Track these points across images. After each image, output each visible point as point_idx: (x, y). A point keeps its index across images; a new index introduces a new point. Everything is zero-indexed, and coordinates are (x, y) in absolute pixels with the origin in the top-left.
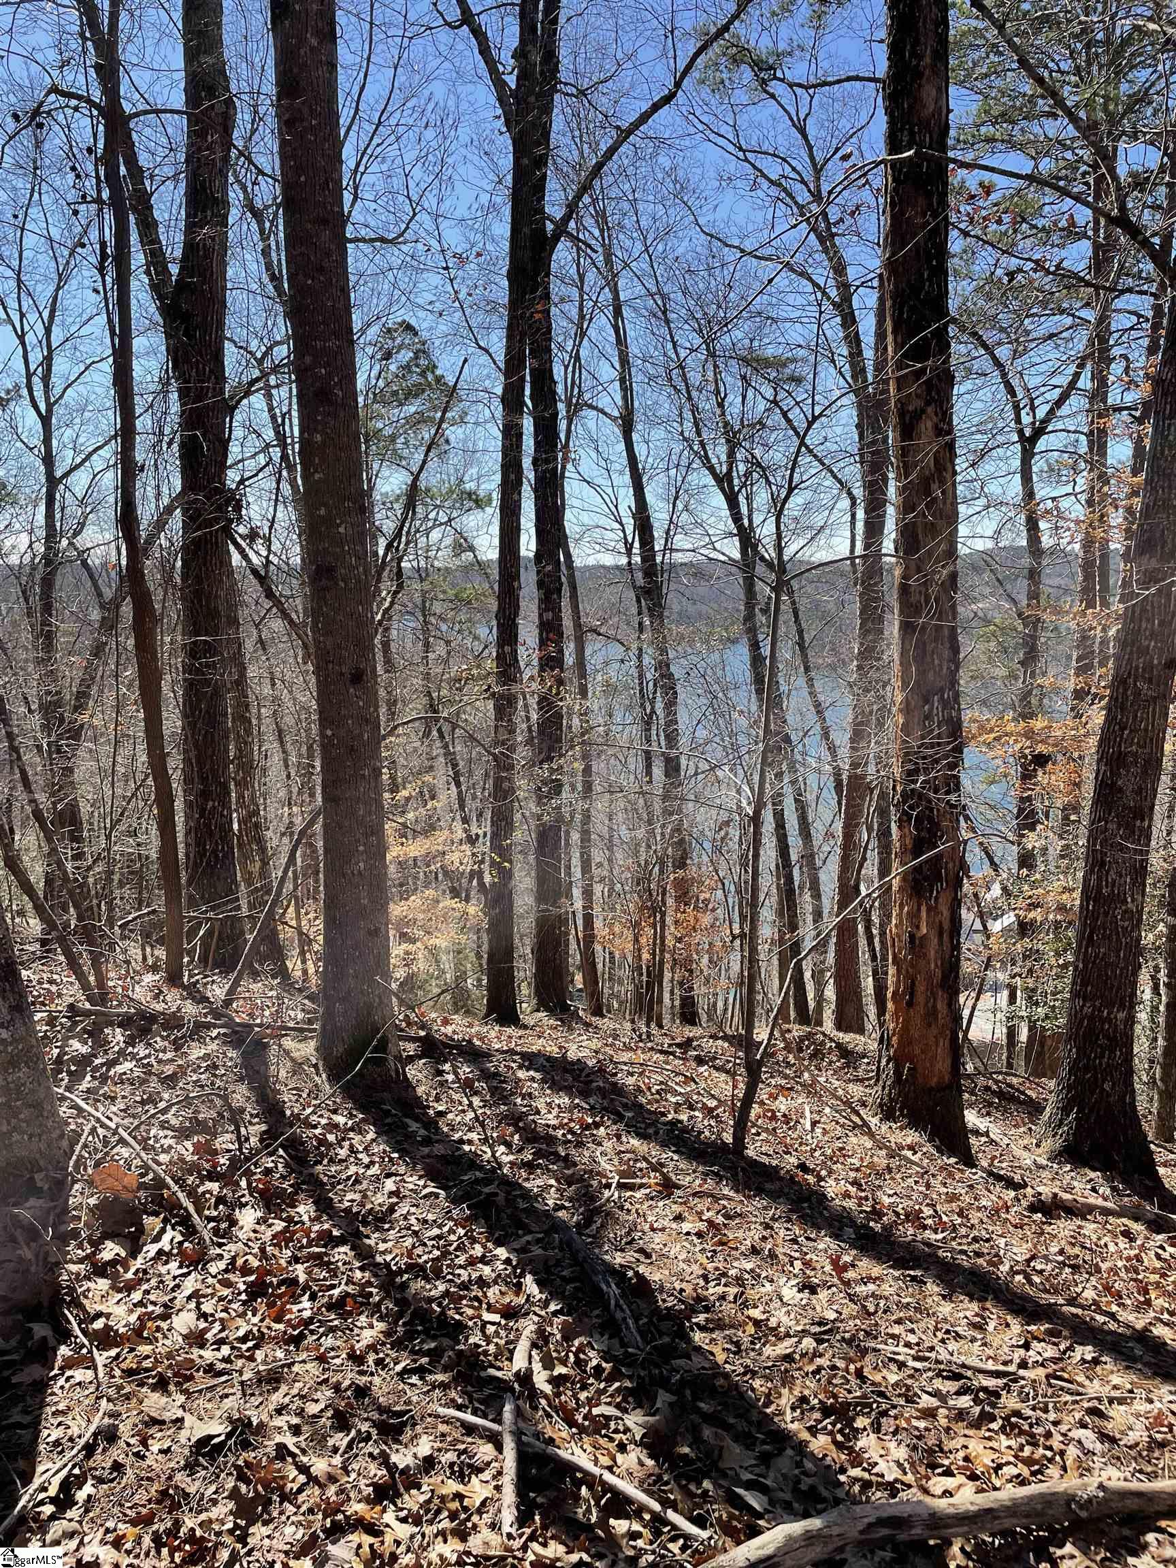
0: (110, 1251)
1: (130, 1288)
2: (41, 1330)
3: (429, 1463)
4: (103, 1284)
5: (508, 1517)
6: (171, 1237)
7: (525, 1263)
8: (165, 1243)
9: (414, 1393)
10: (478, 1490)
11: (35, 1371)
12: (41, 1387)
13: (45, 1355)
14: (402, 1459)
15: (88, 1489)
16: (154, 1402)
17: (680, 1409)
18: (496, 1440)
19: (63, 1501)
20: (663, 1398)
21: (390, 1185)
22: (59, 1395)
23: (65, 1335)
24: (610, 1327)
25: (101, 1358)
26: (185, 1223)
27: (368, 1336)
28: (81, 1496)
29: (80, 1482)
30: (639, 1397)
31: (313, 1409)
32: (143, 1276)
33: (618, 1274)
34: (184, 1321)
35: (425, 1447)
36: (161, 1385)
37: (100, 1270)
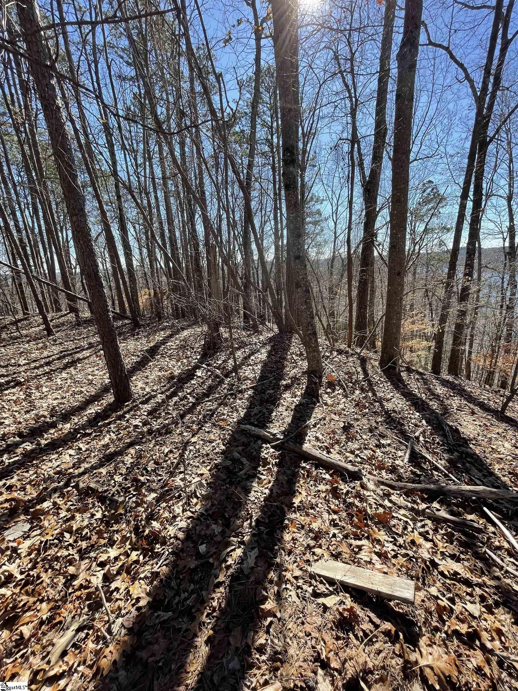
0: (329, 390)
1: (332, 398)
2: (314, 400)
3: (389, 445)
4: (327, 396)
5: (406, 460)
6: (341, 391)
7: (424, 417)
8: (339, 392)
9: (389, 433)
10: (400, 453)
11: (313, 406)
12: (313, 408)
13: (315, 404)
14: (383, 442)
15: (319, 426)
16: (333, 416)
17: (460, 458)
18: (406, 446)
19: (315, 426)
20: (456, 454)
21: (392, 394)
22: (316, 410)
23: (319, 402)
24: (444, 436)
25: (325, 407)
26: (344, 389)
27: (380, 420)
28: (318, 426)
29: (318, 424)
30: (449, 451)
31: (364, 427)
32: (334, 397)
33: (451, 427)
34: (342, 406)
35: (389, 442)
36: (335, 414)
37: (327, 393)
